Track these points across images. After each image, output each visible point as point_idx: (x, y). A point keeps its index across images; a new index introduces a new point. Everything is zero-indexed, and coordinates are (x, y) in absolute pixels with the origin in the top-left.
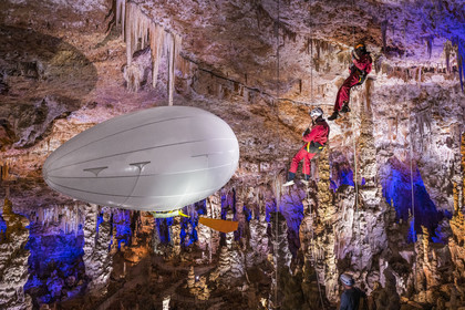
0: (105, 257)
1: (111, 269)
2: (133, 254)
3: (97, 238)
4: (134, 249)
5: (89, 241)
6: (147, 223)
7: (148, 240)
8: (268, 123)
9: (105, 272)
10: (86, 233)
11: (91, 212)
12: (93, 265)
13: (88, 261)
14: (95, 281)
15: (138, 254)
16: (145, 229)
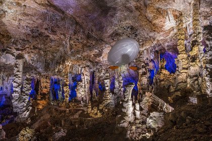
0: (27, 100)
1: (31, 108)
2: (38, 104)
3: (22, 88)
4: (39, 102)
5: (17, 89)
6: (46, 88)
7: (47, 97)
8: (140, 17)
9: (27, 110)
10: (15, 85)
11: (18, 71)
12: (20, 105)
13: (16, 103)
14: (20, 116)
15: (42, 104)
16: (45, 91)
